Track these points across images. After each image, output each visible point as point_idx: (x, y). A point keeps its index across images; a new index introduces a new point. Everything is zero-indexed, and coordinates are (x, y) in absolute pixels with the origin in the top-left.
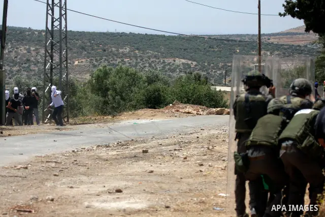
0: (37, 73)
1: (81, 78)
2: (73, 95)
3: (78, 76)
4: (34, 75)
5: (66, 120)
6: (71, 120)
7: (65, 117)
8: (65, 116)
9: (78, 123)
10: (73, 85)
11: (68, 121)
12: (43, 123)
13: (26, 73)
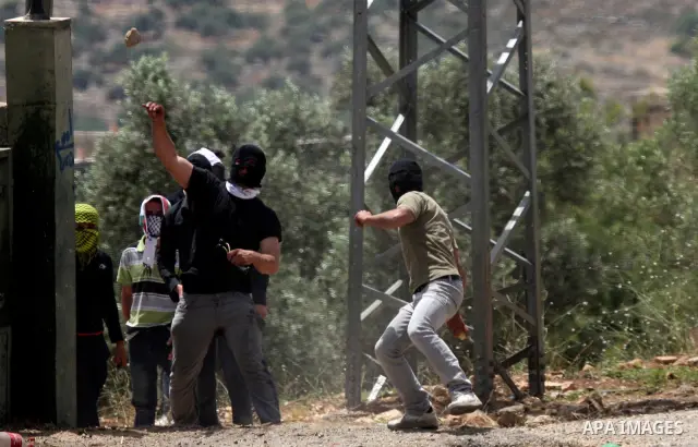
0: (283, 43)
1: (609, 72)
2: (562, 200)
3: (586, 55)
4: (260, 55)
5: (522, 382)
6: (555, 383)
7: (516, 359)
8: (511, 349)
9: (609, 402)
10: (558, 119)
11: (536, 385)
12: (356, 404)
13: (195, 43)
